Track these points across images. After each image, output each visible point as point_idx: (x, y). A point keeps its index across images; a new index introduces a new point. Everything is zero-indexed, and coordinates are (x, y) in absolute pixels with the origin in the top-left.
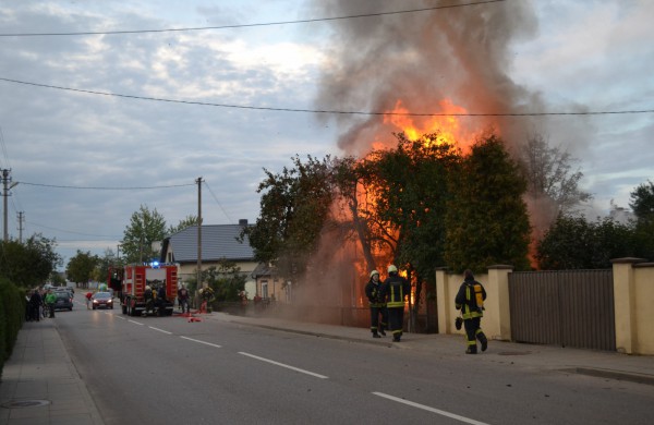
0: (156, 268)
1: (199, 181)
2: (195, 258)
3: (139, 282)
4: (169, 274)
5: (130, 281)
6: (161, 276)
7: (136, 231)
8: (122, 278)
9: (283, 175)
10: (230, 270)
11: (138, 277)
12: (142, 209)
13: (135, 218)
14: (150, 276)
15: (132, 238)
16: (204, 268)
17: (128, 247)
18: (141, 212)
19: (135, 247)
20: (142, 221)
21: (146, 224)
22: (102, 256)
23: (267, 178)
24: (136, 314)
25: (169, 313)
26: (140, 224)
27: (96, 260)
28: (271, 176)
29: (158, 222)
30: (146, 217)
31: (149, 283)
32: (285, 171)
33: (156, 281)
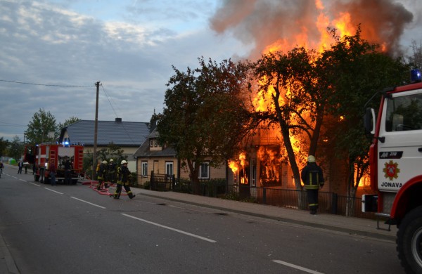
0: (66, 146)
1: (98, 85)
2: (92, 142)
3: (52, 157)
4: (76, 152)
5: (44, 156)
6: (70, 153)
7: (36, 125)
8: (37, 154)
9: (187, 74)
10: (116, 152)
11: (52, 153)
12: (40, 111)
13: (36, 117)
14: (62, 152)
15: (33, 129)
16: (98, 149)
17: (29, 135)
18: (40, 113)
19: (35, 135)
20: (40, 118)
21: (43, 121)
22: (11, 140)
23: (176, 74)
24: (48, 182)
25: (74, 183)
26: (39, 121)
27: (7, 143)
28: (178, 73)
29: (51, 120)
30: (43, 116)
31: (60, 158)
32: (189, 71)
33: (66, 157)
